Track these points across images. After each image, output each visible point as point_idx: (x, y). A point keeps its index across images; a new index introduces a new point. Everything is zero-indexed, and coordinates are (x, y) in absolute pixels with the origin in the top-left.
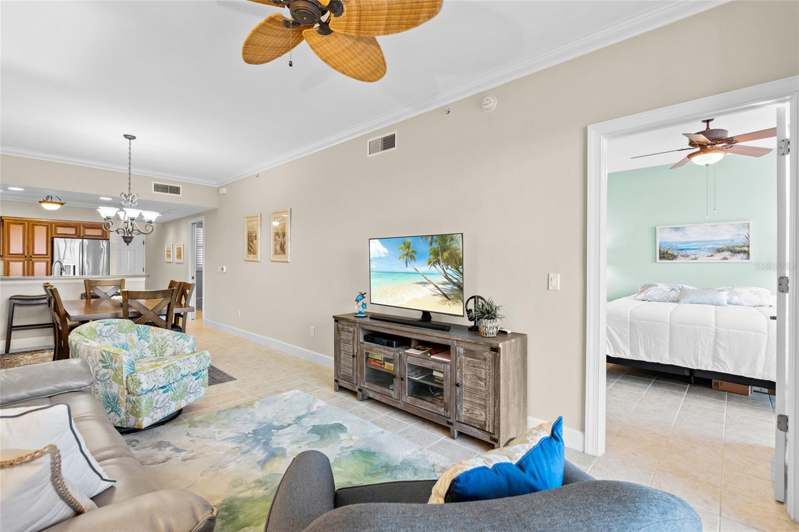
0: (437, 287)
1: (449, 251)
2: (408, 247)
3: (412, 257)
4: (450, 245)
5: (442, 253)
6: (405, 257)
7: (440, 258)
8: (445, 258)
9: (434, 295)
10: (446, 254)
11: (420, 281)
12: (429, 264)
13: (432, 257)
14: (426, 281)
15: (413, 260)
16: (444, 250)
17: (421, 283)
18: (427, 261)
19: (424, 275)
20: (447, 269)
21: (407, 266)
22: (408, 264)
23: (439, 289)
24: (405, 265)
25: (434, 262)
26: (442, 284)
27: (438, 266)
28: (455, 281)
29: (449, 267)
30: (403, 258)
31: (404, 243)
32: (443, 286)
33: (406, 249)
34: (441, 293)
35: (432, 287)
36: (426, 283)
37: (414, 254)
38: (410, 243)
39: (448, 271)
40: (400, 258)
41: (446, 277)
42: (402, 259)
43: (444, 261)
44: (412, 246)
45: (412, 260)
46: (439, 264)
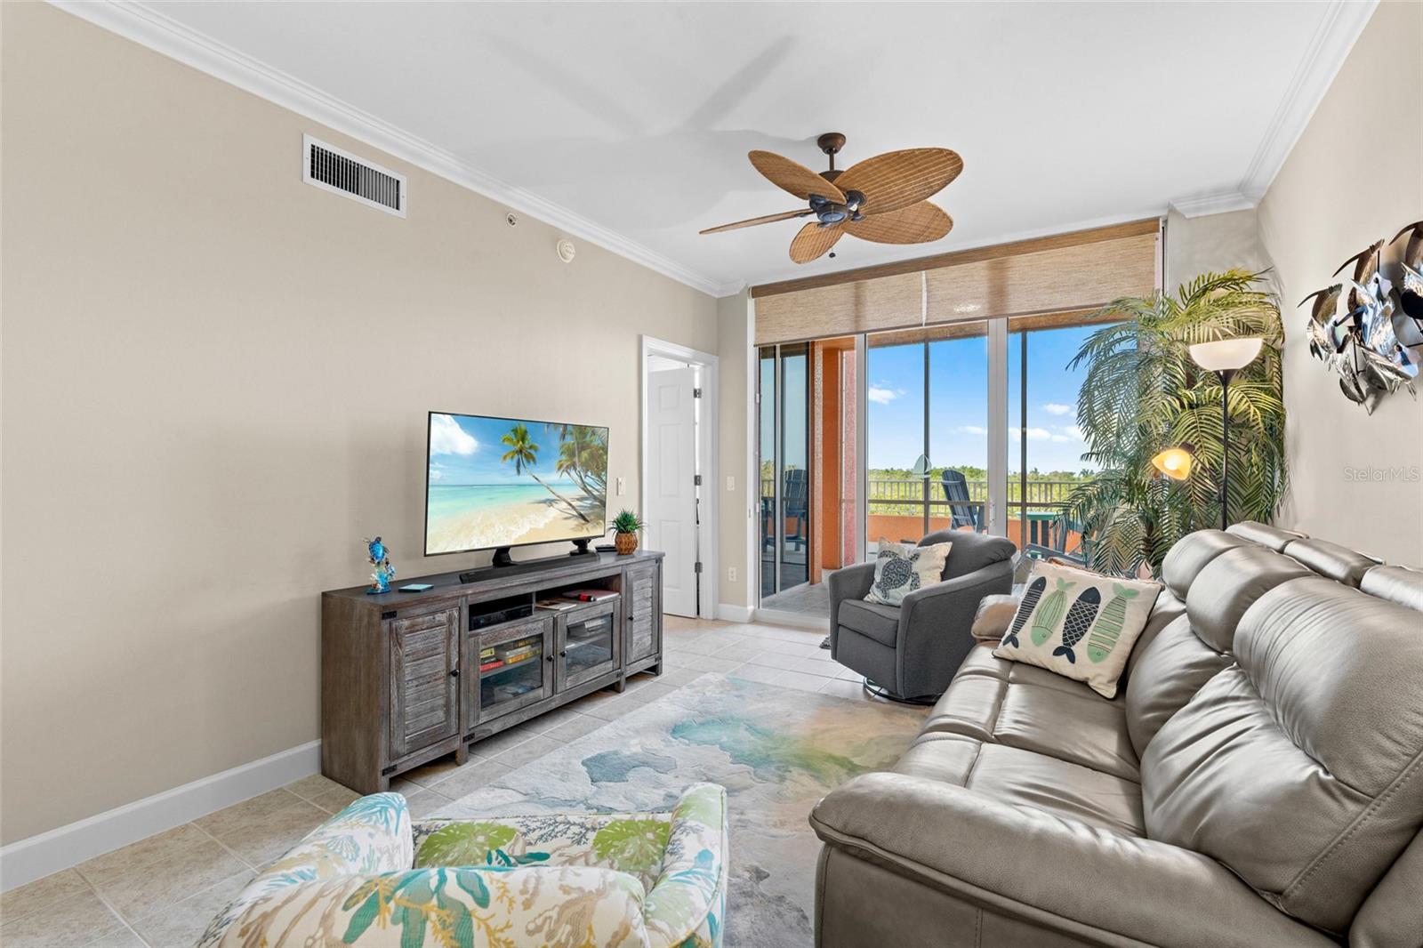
0: (570, 505)
1: (588, 451)
2: (523, 439)
3: (530, 458)
4: (591, 441)
5: (580, 452)
6: (516, 457)
7: (576, 459)
8: (583, 459)
9: (566, 518)
10: (585, 455)
11: (544, 498)
12: (559, 469)
13: (564, 457)
14: (552, 497)
15: (532, 462)
16: (582, 448)
17: (544, 502)
18: (555, 464)
19: (551, 488)
20: (586, 476)
21: (519, 472)
22: (522, 468)
23: (573, 507)
24: (516, 472)
25: (567, 467)
26: (578, 500)
27: (573, 473)
28: (595, 493)
29: (589, 474)
30: (512, 458)
31: (515, 431)
32: (580, 503)
33: (518, 442)
34: (575, 513)
35: (564, 505)
36: (553, 500)
37: (532, 452)
38: (526, 432)
39: (587, 480)
40: (505, 458)
41: (585, 489)
42: (508, 460)
43: (582, 465)
44: (529, 437)
45: (529, 462)
46: (575, 469)
